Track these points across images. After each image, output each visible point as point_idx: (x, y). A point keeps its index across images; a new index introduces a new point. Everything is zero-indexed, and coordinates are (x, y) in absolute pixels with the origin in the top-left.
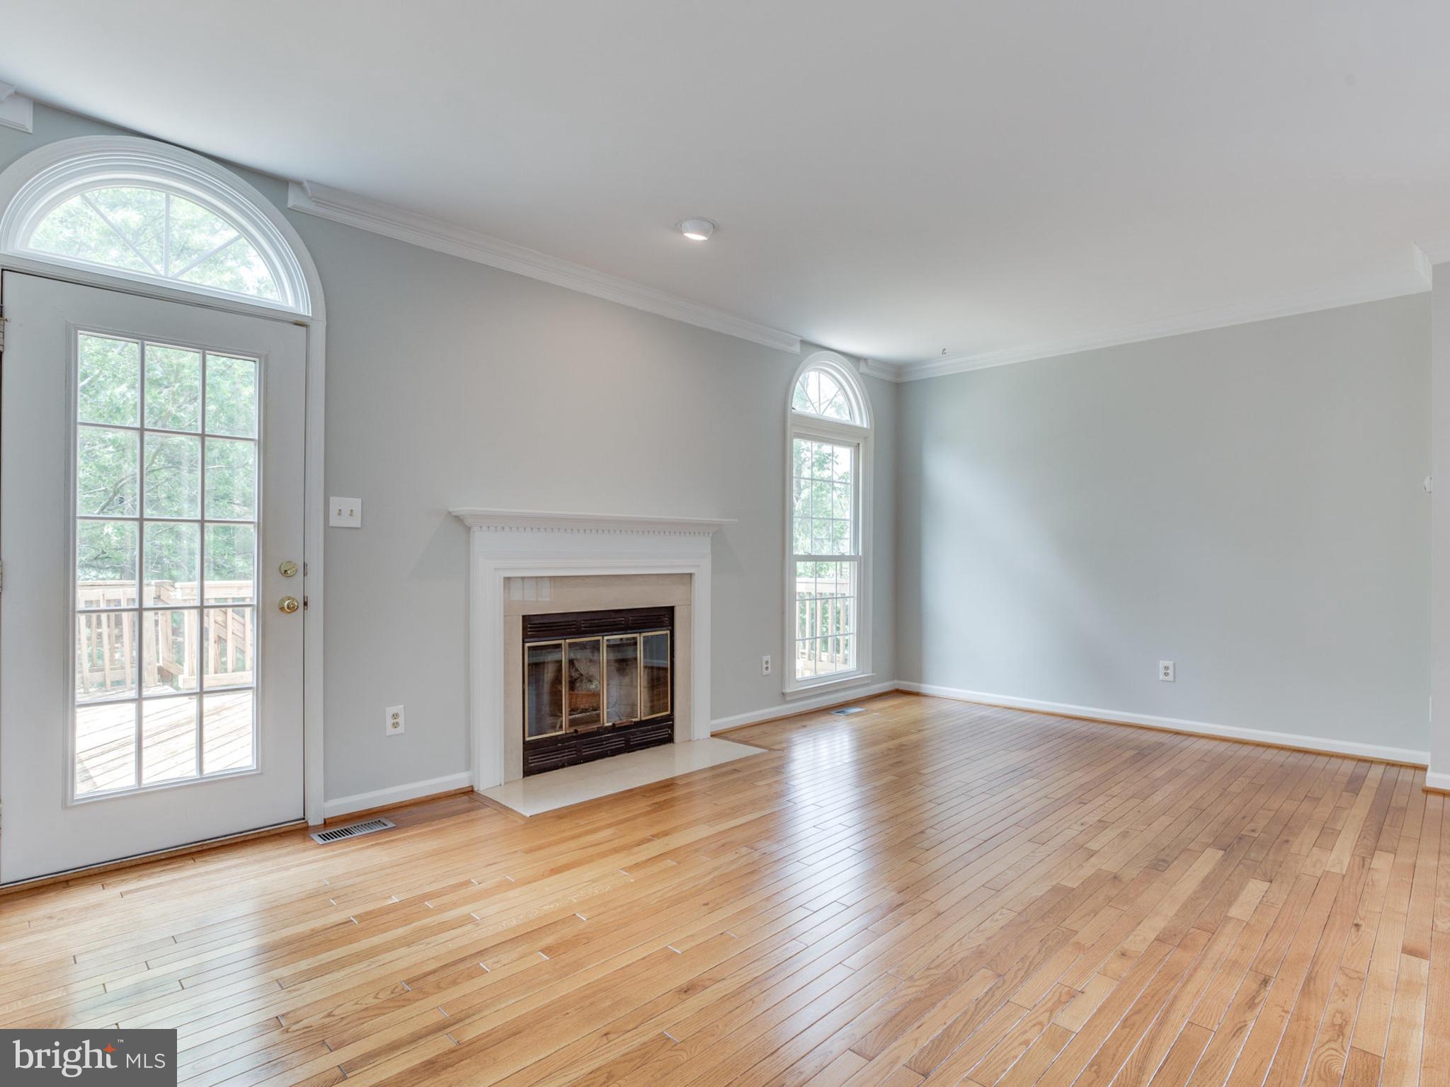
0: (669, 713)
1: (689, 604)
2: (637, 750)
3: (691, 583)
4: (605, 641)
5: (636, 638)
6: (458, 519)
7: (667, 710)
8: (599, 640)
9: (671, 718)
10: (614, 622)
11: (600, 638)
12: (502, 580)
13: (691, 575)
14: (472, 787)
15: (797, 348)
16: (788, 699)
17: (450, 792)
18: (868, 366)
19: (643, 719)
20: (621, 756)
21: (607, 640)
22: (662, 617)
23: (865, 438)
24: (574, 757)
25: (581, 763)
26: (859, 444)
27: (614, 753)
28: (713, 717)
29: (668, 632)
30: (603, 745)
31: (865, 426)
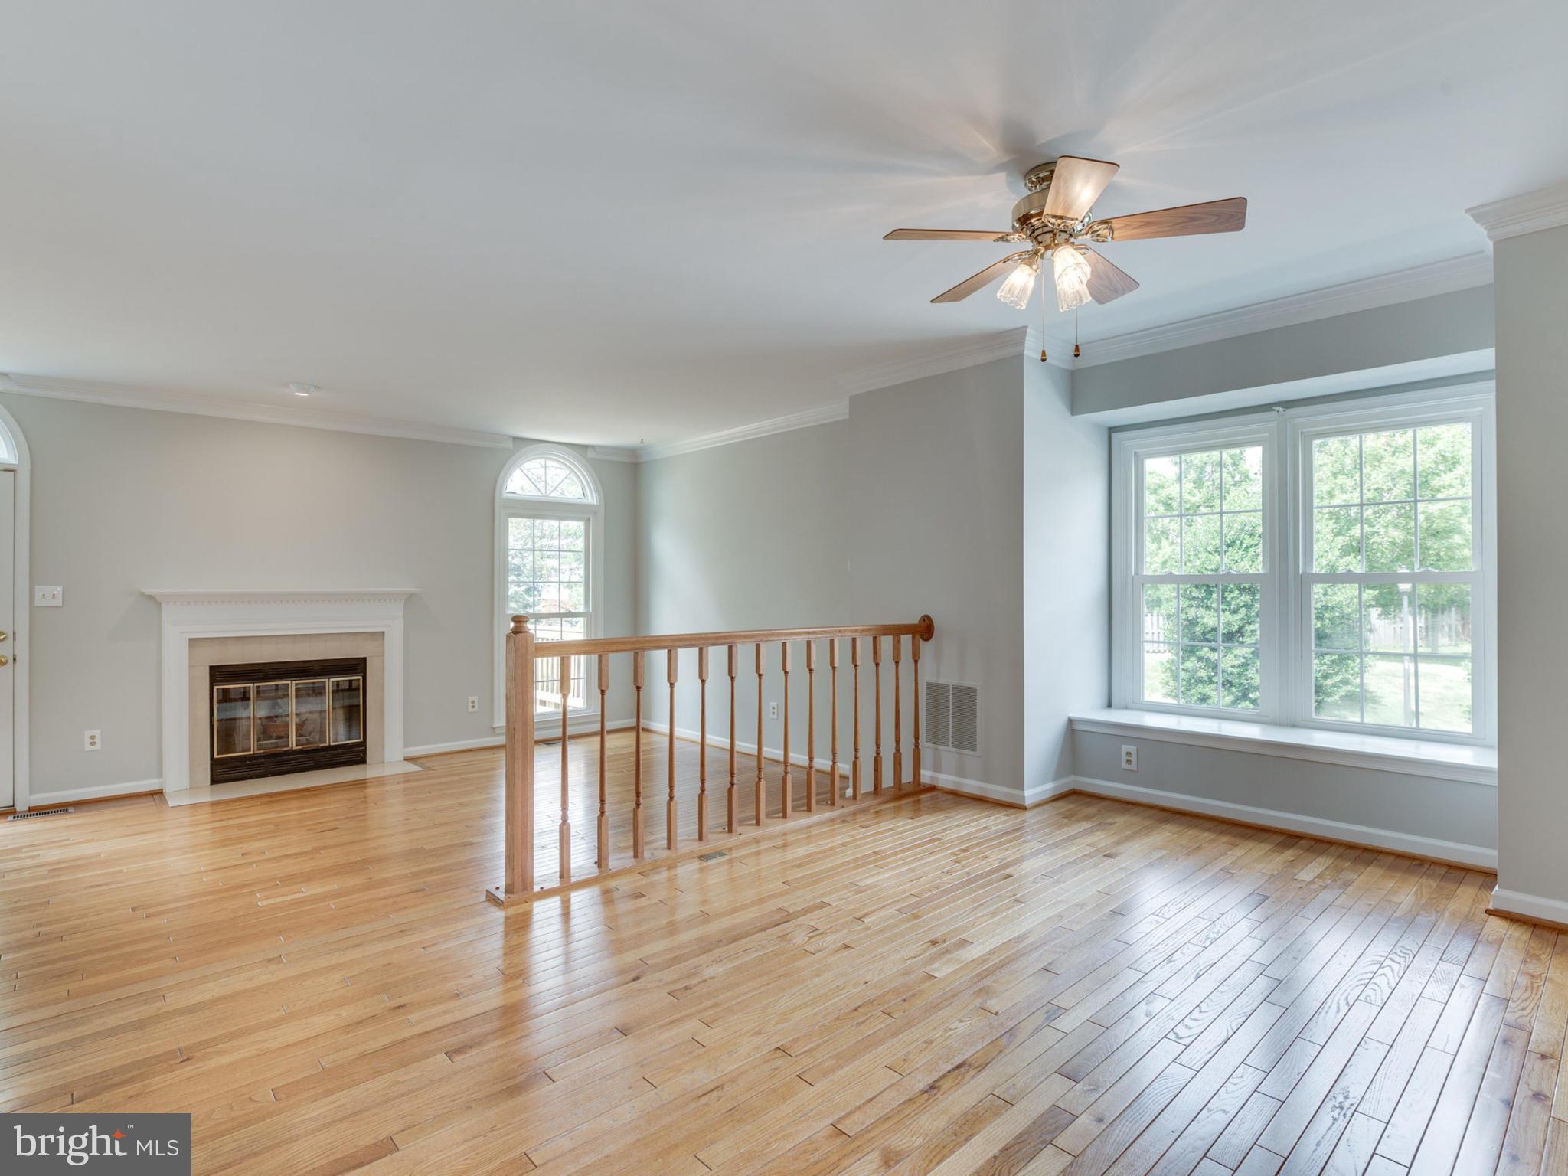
0: (361, 740)
1: (382, 655)
2: (327, 768)
3: (383, 639)
4: (294, 685)
5: (325, 682)
6: (151, 597)
7: (360, 738)
8: (288, 684)
9: (364, 743)
11: (288, 682)
12: (187, 641)
13: (383, 633)
14: (162, 790)
15: (510, 445)
16: (497, 731)
18: (596, 452)
19: (332, 744)
20: (310, 772)
21: (296, 684)
22: (358, 666)
23: (595, 513)
24: (262, 772)
25: (269, 776)
26: (589, 518)
27: (303, 770)
28: (406, 746)
29: (361, 678)
31: (595, 503)
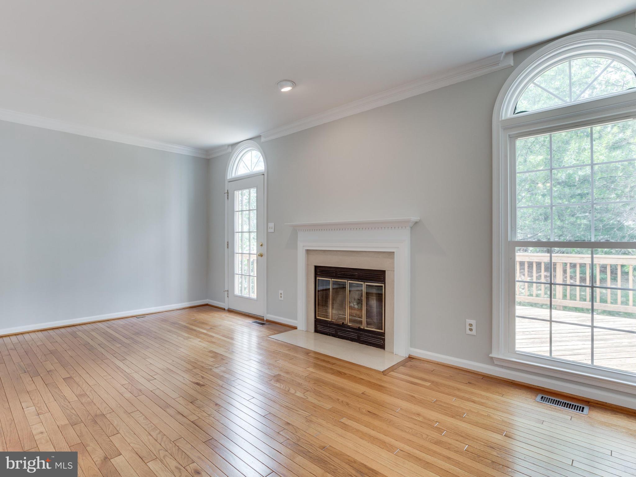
0: (382, 331)
1: (393, 270)
2: (364, 344)
3: (393, 258)
4: (348, 283)
5: (362, 284)
9: (383, 335)
10: (353, 274)
11: (346, 281)
12: (305, 250)
13: (394, 252)
14: (297, 327)
17: (292, 326)
19: (366, 328)
20: (355, 343)
21: (350, 283)
22: (379, 276)
24: (334, 333)
25: (336, 337)
27: (352, 340)
29: (383, 284)
30: (346, 333)
